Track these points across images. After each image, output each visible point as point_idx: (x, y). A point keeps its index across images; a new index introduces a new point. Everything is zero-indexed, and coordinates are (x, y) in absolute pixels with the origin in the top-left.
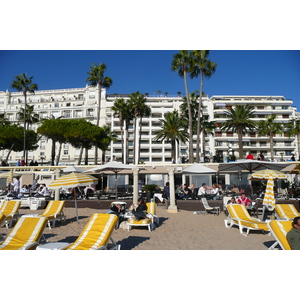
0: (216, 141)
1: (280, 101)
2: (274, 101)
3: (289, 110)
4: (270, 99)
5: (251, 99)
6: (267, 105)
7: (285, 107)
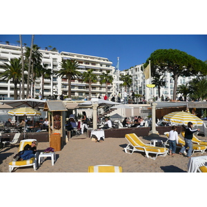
0: (63, 84)
1: (106, 62)
2: (102, 61)
3: (110, 68)
4: (100, 59)
5: (88, 57)
6: (98, 63)
7: (108, 65)
